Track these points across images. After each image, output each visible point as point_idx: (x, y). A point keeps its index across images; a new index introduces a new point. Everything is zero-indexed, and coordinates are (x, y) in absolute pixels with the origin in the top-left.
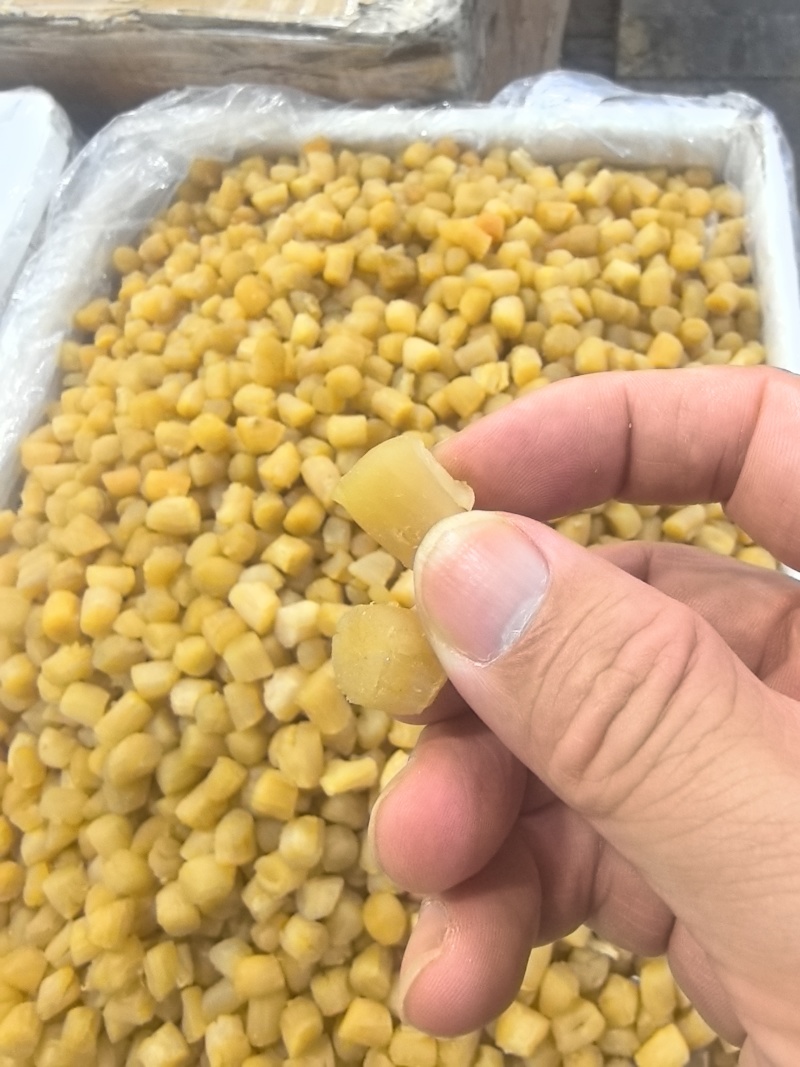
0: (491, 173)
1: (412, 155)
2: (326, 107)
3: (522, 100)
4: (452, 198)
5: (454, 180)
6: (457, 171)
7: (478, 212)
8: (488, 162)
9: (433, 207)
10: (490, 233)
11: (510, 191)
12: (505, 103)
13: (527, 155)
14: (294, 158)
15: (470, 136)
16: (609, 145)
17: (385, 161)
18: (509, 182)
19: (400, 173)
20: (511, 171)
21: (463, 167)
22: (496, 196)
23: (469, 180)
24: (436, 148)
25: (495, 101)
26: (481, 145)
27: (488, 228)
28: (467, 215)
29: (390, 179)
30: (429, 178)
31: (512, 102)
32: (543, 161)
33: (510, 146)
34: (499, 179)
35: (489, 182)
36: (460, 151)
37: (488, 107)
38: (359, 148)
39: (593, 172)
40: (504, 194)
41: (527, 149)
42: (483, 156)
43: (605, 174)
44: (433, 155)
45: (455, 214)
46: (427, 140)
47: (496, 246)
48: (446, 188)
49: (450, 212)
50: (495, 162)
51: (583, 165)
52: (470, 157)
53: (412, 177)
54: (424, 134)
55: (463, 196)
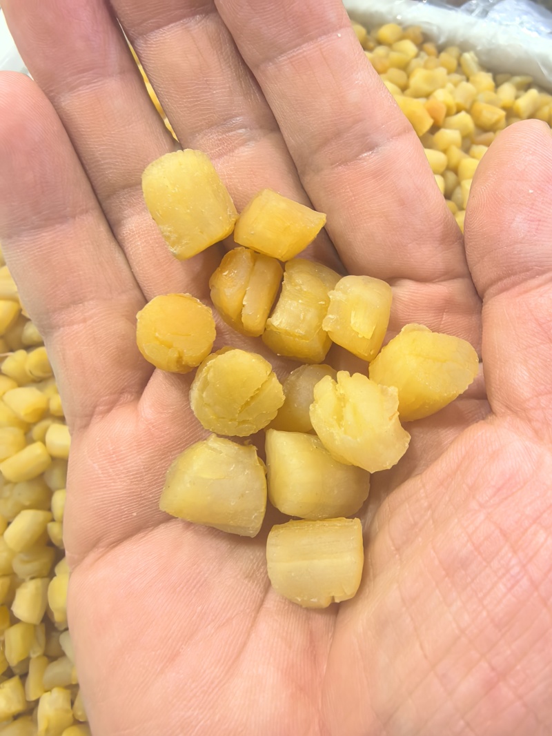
0: (443, 65)
1: (386, 32)
3: (485, 13)
4: (408, 77)
5: (414, 63)
6: (417, 56)
7: (427, 96)
8: (443, 55)
9: (392, 81)
10: (433, 117)
11: (456, 85)
12: (471, 12)
13: (476, 59)
15: (435, 30)
16: (545, 72)
17: (361, 30)
18: (456, 77)
19: (371, 44)
20: (460, 68)
21: (423, 54)
22: (443, 87)
23: (426, 67)
24: (406, 31)
25: (463, 7)
26: (442, 40)
27: (432, 113)
28: (417, 96)
30: (395, 56)
31: (477, 11)
32: (486, 67)
33: (464, 47)
34: (449, 73)
35: (441, 72)
36: (424, 40)
37: (456, 11)
39: (526, 87)
40: (450, 86)
41: (477, 54)
42: (441, 49)
43: (533, 93)
44: (402, 38)
45: (408, 92)
46: (400, 24)
47: (435, 128)
48: (405, 67)
49: (404, 89)
50: (449, 57)
51: (518, 79)
52: (430, 47)
53: (380, 51)
54: (399, 17)
55: (418, 79)
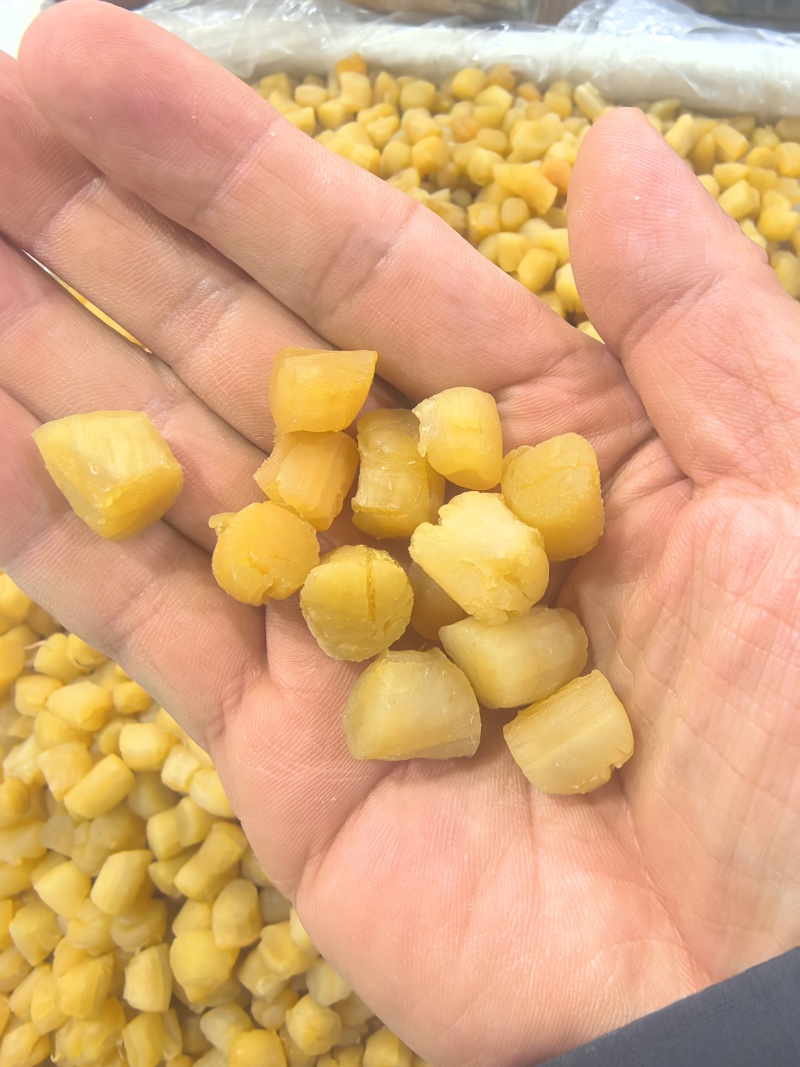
0: (552, 110)
1: (462, 82)
2: (363, 20)
3: (594, 25)
4: (508, 137)
5: (511, 115)
6: (513, 105)
7: (541, 156)
8: (549, 96)
9: (487, 147)
10: (556, 184)
11: (576, 133)
12: (574, 28)
13: (596, 91)
14: (323, 79)
15: (529, 64)
16: (695, 87)
17: (429, 88)
18: (574, 122)
19: (446, 103)
20: (576, 108)
21: (520, 100)
22: (559, 139)
23: (528, 117)
24: (489, 75)
25: (564, 22)
26: (542, 76)
27: (553, 178)
28: (526, 159)
29: (434, 110)
30: (481, 112)
31: (583, 25)
33: (575, 79)
34: (562, 119)
35: (552, 119)
36: (517, 81)
37: (553, 31)
38: (397, 71)
39: (674, 115)
40: (568, 136)
41: (595, 84)
42: (543, 89)
43: (686, 119)
44: (486, 85)
45: (511, 157)
46: (479, 66)
47: (561, 200)
48: (499, 124)
49: (505, 154)
50: (557, 97)
51: (659, 106)
52: (528, 89)
53: (460, 109)
54: (476, 58)
55: (522, 135)
